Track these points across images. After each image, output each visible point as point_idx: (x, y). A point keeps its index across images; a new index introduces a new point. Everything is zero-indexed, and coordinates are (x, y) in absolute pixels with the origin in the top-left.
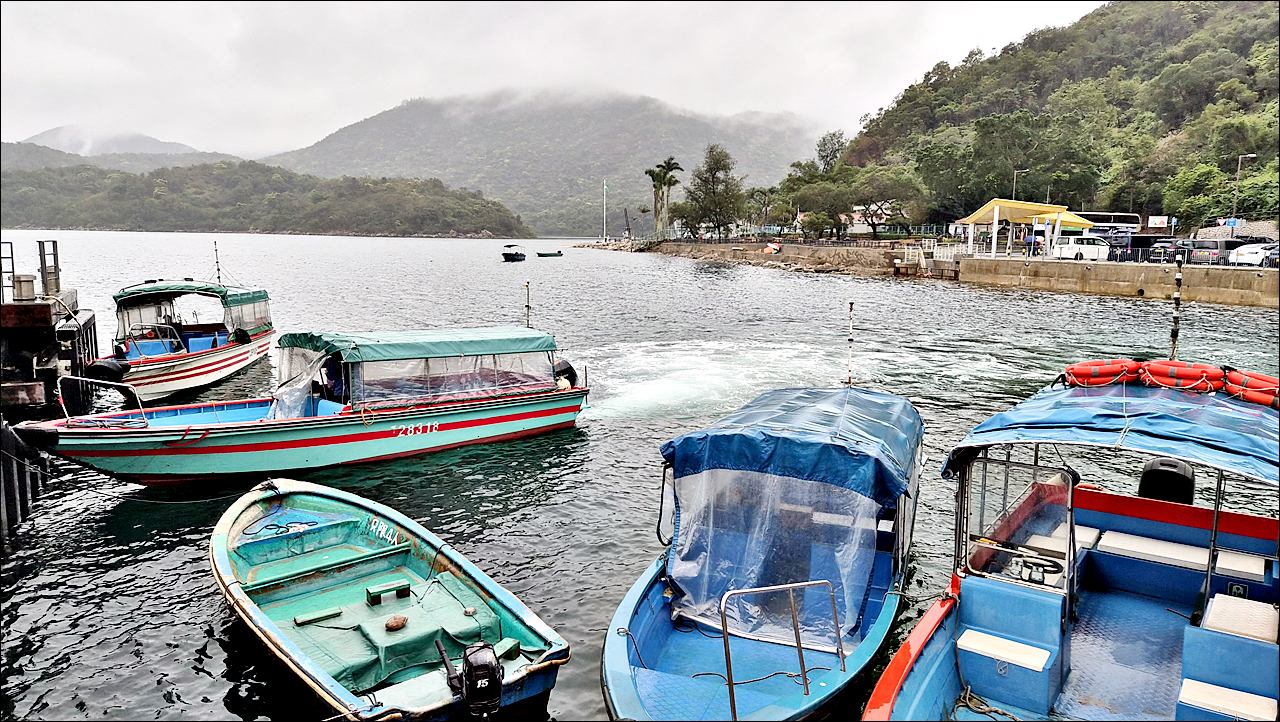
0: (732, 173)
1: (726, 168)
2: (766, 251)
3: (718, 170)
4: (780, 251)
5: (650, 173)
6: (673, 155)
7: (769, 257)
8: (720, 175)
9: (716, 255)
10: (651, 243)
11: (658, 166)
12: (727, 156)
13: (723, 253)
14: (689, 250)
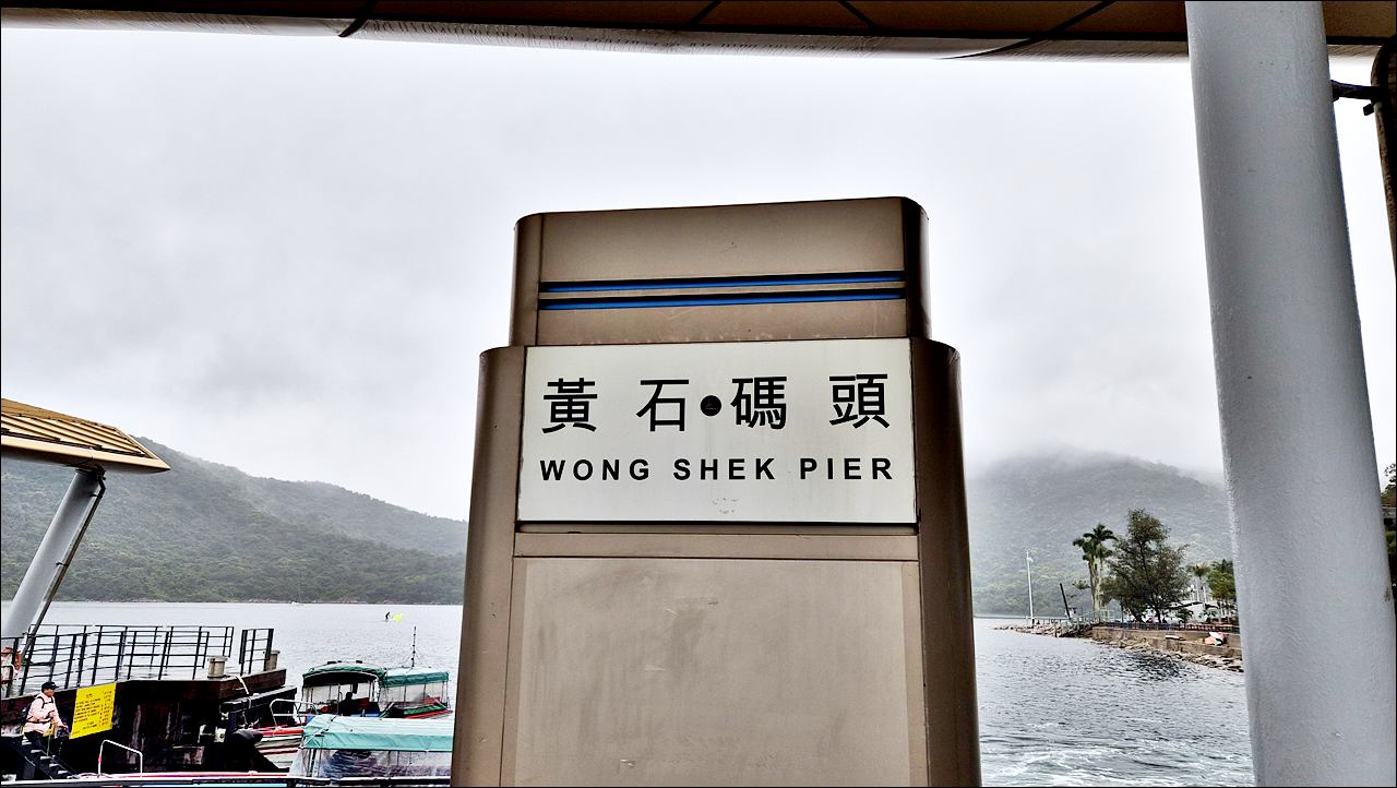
0: (1166, 543)
1: (1157, 537)
2: (1208, 641)
3: (1147, 538)
4: (1225, 641)
5: (1079, 542)
6: (1102, 524)
7: (1209, 649)
8: (1152, 545)
9: (1147, 644)
10: (1081, 627)
11: (1086, 535)
12: (1156, 523)
13: (1156, 642)
14: (1119, 637)
